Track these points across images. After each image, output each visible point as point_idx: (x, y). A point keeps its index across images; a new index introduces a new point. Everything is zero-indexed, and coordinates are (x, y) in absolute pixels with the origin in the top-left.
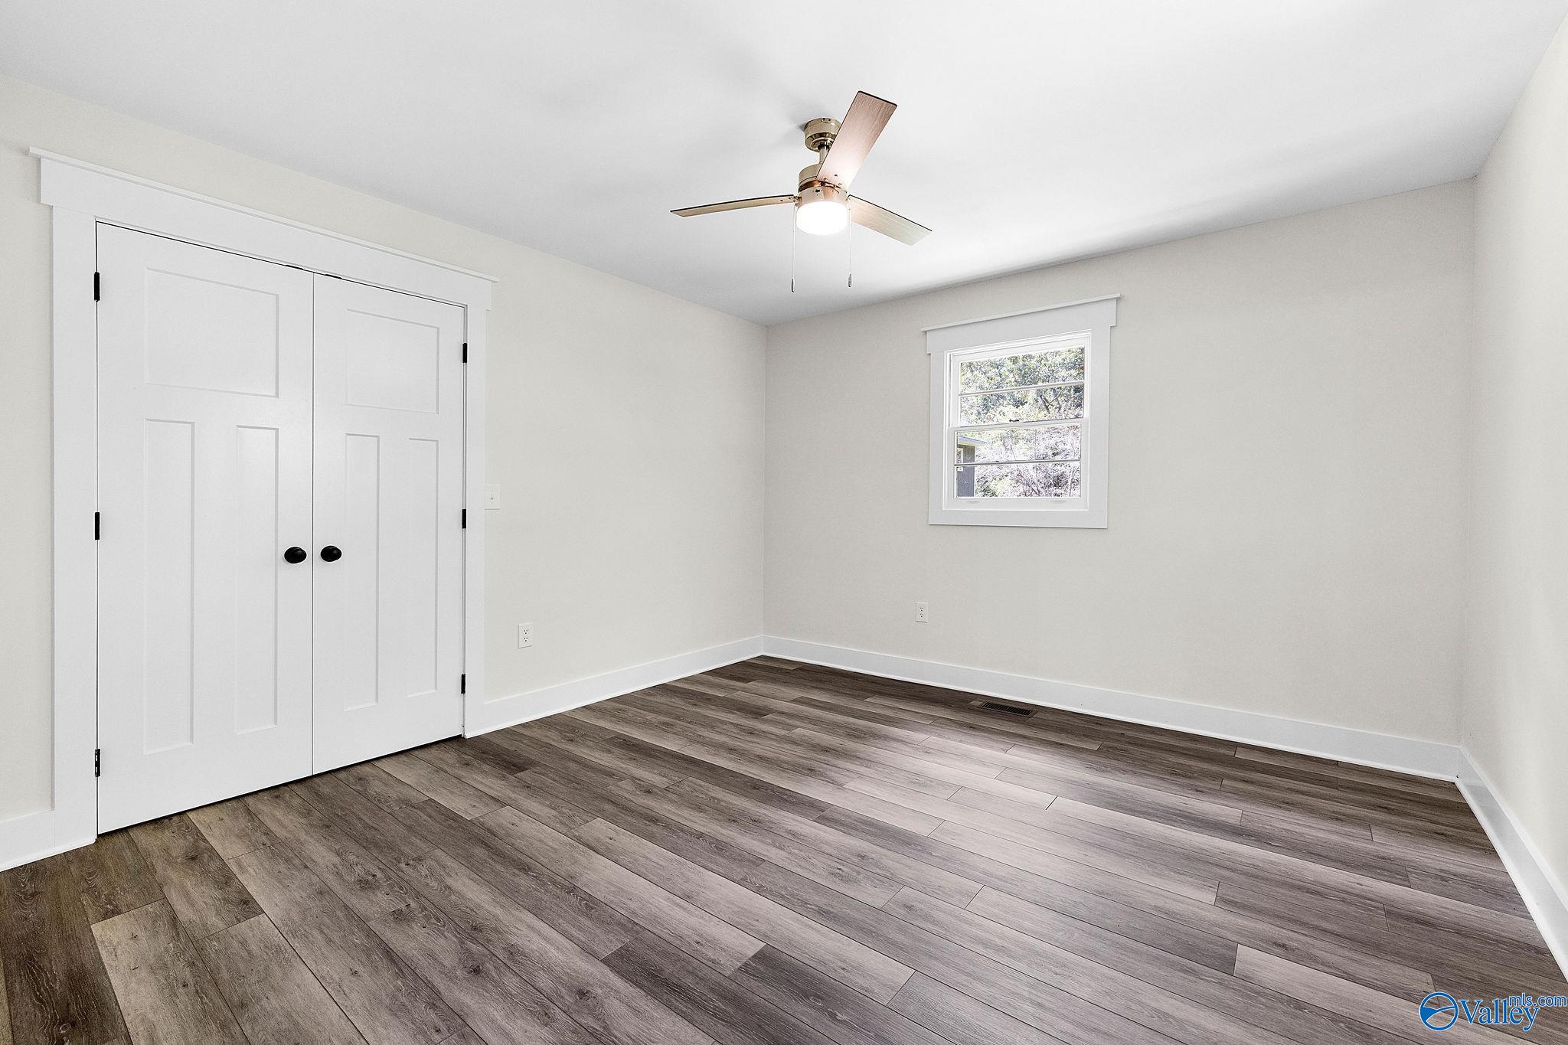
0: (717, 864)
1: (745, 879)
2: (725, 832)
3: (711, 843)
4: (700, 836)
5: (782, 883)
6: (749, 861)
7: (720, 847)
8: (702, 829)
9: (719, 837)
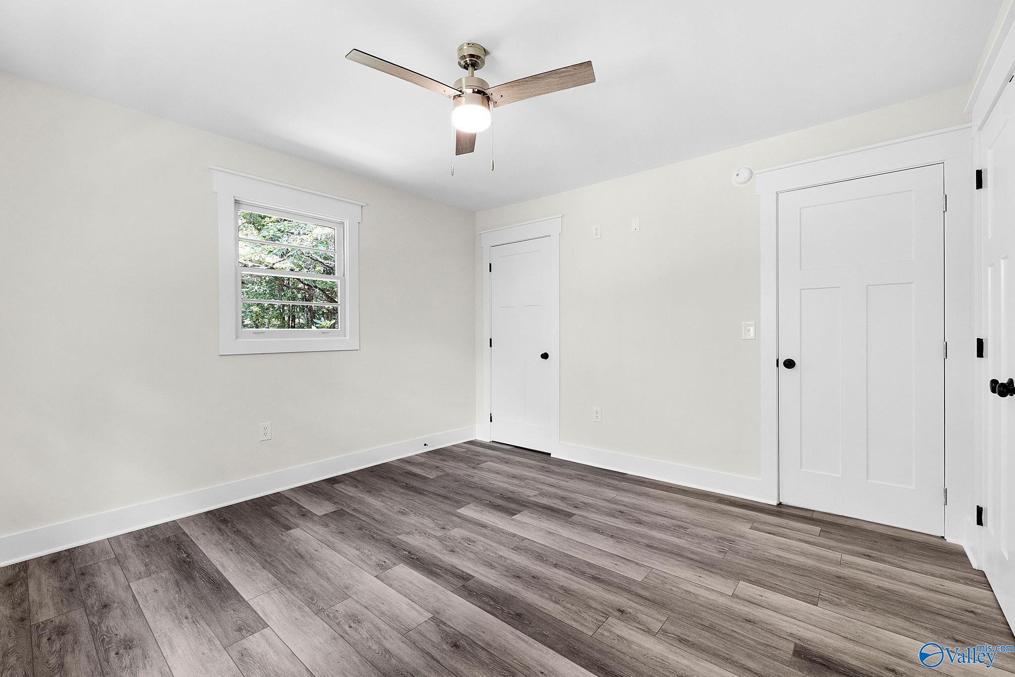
0: (540, 548)
1: (522, 540)
2: (540, 569)
3: (547, 560)
4: (556, 566)
5: (502, 538)
6: (521, 549)
7: (540, 557)
8: (556, 570)
9: (542, 564)
